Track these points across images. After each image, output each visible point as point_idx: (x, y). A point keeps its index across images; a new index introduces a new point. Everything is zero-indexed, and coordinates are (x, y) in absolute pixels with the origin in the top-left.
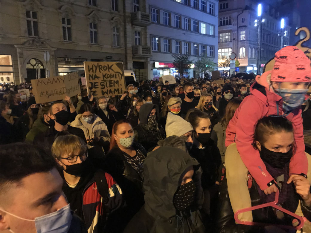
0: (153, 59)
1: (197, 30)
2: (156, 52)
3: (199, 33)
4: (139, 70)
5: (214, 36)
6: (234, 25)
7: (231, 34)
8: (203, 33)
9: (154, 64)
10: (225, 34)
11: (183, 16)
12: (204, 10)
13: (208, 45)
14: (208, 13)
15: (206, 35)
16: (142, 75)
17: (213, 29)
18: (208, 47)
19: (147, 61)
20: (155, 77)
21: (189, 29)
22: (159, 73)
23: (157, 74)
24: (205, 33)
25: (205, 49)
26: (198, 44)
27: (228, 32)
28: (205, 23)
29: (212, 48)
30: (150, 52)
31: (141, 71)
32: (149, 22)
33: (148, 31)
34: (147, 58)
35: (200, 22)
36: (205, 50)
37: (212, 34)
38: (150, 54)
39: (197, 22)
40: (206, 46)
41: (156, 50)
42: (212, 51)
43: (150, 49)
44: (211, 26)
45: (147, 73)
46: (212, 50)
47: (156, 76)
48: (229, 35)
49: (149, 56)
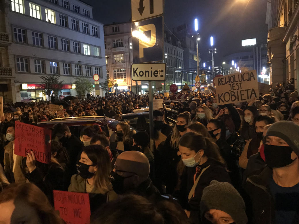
0: (18, 81)
1: (79, 51)
2: (25, 73)
3: (81, 54)
4: (3, 93)
5: (100, 57)
6: (126, 47)
7: (123, 55)
8: (87, 54)
9: (21, 86)
10: (118, 55)
11: (59, 37)
12: (86, 32)
13: (94, 66)
14: (91, 35)
15: (91, 56)
16: (7, 98)
17: (99, 50)
18: (94, 68)
19: (11, 83)
20: (24, 99)
21: (68, 50)
22: (30, 95)
23: (27, 96)
24: (89, 54)
25: (90, 69)
26: (82, 65)
27: (121, 54)
28: (87, 44)
29: (99, 69)
30: (11, 74)
31: (6, 93)
32: (7, 42)
33: (9, 51)
34: (10, 80)
35: (81, 44)
36: (90, 71)
37: (98, 55)
38: (11, 75)
39: (78, 44)
40: (92, 66)
41: (24, 71)
42: (99, 72)
43: (10, 70)
44: (95, 48)
45: (11, 96)
46: (99, 70)
47: (26, 98)
48: (123, 56)
49: (10, 78)
